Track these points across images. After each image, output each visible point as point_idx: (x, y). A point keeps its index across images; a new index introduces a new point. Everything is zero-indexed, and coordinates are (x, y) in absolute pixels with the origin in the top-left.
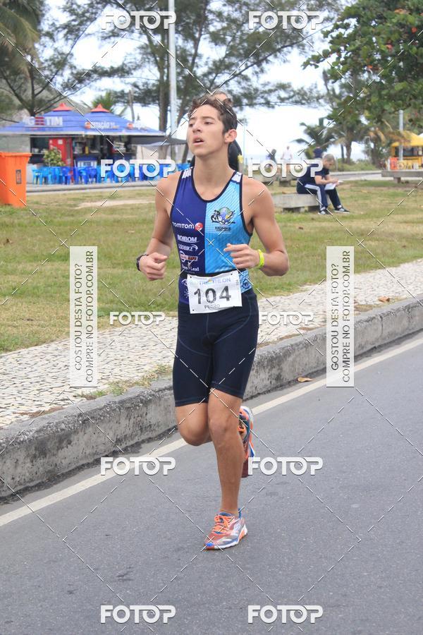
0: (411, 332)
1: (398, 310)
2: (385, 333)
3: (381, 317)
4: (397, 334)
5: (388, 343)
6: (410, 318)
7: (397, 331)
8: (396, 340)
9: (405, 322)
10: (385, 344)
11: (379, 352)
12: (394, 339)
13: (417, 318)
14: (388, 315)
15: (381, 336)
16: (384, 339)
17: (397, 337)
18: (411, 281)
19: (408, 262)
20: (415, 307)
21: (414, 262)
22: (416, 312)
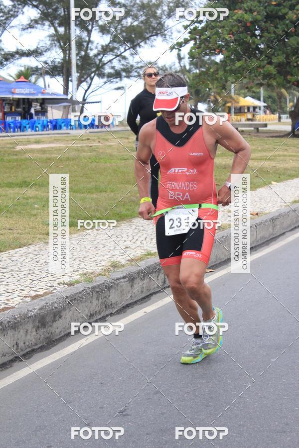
0: (274, 236)
1: (266, 221)
2: (259, 237)
3: (256, 226)
4: (265, 238)
5: (260, 244)
6: (274, 226)
7: (266, 236)
8: (265, 242)
9: (271, 230)
10: (258, 245)
11: (256, 251)
12: (264, 241)
13: (278, 227)
14: (260, 224)
15: (256, 239)
16: (258, 241)
17: (265, 240)
18: (268, 200)
19: (261, 187)
20: (277, 219)
21: (266, 187)
22: (278, 222)
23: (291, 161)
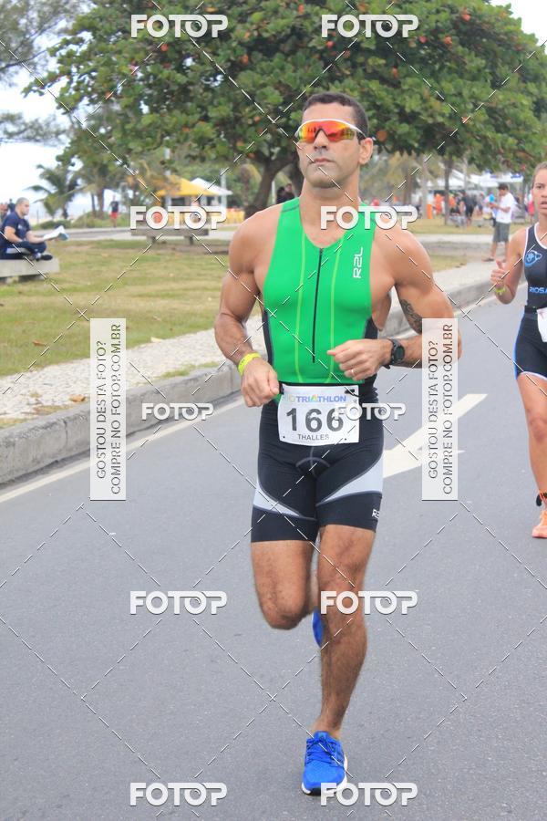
2: (72, 442)
3: (65, 422)
10: (70, 457)
11: (61, 467)
14: (76, 418)
15: (64, 447)
16: (70, 450)
23: (210, 299)
